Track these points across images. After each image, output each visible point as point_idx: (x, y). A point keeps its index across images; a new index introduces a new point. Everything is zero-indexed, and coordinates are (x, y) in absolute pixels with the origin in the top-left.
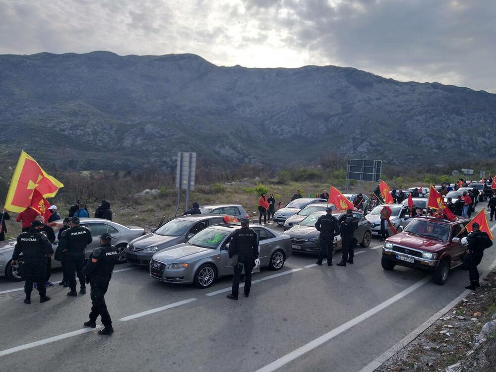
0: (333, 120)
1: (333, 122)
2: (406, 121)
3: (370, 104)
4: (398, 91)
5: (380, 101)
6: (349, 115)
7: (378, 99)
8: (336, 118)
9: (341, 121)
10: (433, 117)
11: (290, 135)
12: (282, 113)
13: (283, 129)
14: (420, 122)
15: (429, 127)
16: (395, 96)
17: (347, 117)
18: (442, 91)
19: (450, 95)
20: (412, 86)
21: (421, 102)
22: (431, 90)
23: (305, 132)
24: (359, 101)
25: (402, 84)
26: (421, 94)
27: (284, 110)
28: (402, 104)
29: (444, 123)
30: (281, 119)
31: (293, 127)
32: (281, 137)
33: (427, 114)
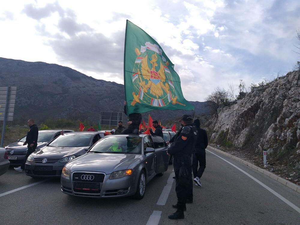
0: (57, 97)
1: (57, 98)
2: (99, 100)
3: (79, 90)
4: (95, 84)
5: (84, 88)
6: (66, 94)
7: (84, 87)
8: (58, 96)
9: (62, 98)
10: (113, 100)
11: (26, 104)
12: (21, 90)
13: (21, 100)
14: (106, 102)
15: (111, 105)
16: (93, 87)
17: (65, 96)
18: (117, 87)
19: (121, 89)
20: (102, 82)
21: (107, 91)
22: (112, 86)
23: (37, 103)
24: (73, 87)
25: (97, 81)
26: (106, 87)
27: (23, 88)
28: (97, 91)
29: (118, 103)
30: (20, 93)
31: (29, 99)
32: (20, 105)
33: (110, 98)
